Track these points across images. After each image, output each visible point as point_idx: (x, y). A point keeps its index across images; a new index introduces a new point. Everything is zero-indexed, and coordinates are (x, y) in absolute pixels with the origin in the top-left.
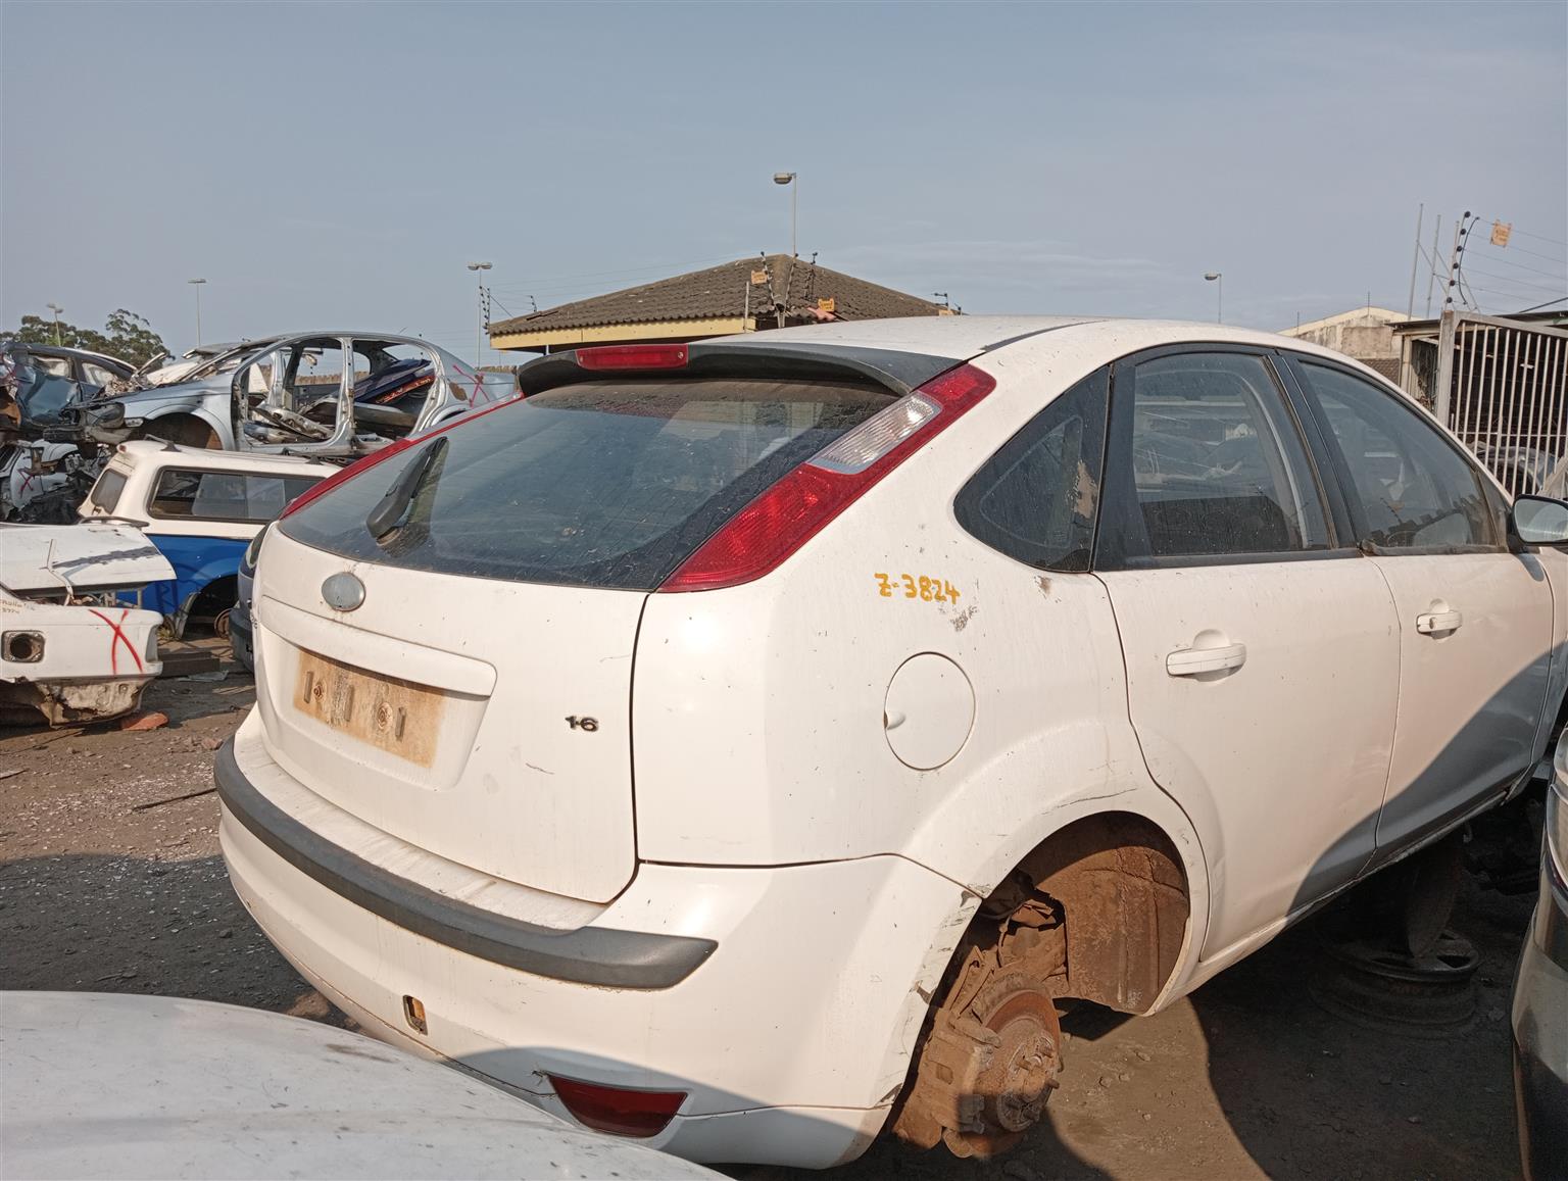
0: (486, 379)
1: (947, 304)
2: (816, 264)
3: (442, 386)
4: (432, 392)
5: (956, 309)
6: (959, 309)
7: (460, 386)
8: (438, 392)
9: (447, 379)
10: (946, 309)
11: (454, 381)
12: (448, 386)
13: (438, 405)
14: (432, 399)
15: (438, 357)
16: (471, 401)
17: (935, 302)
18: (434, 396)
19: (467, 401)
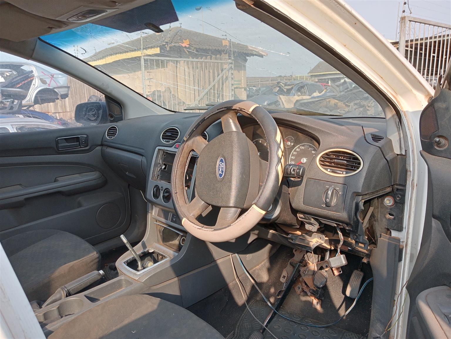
0: (55, 76)
1: (227, 39)
2: (182, 27)
3: (37, 79)
4: (34, 81)
5: (229, 40)
6: (230, 40)
7: (44, 79)
8: (35, 82)
9: (38, 77)
10: (226, 40)
11: (41, 77)
12: (39, 79)
13: (35, 87)
14: (34, 85)
15: (35, 69)
16: (49, 84)
17: (222, 38)
18: (34, 84)
19: (47, 85)
